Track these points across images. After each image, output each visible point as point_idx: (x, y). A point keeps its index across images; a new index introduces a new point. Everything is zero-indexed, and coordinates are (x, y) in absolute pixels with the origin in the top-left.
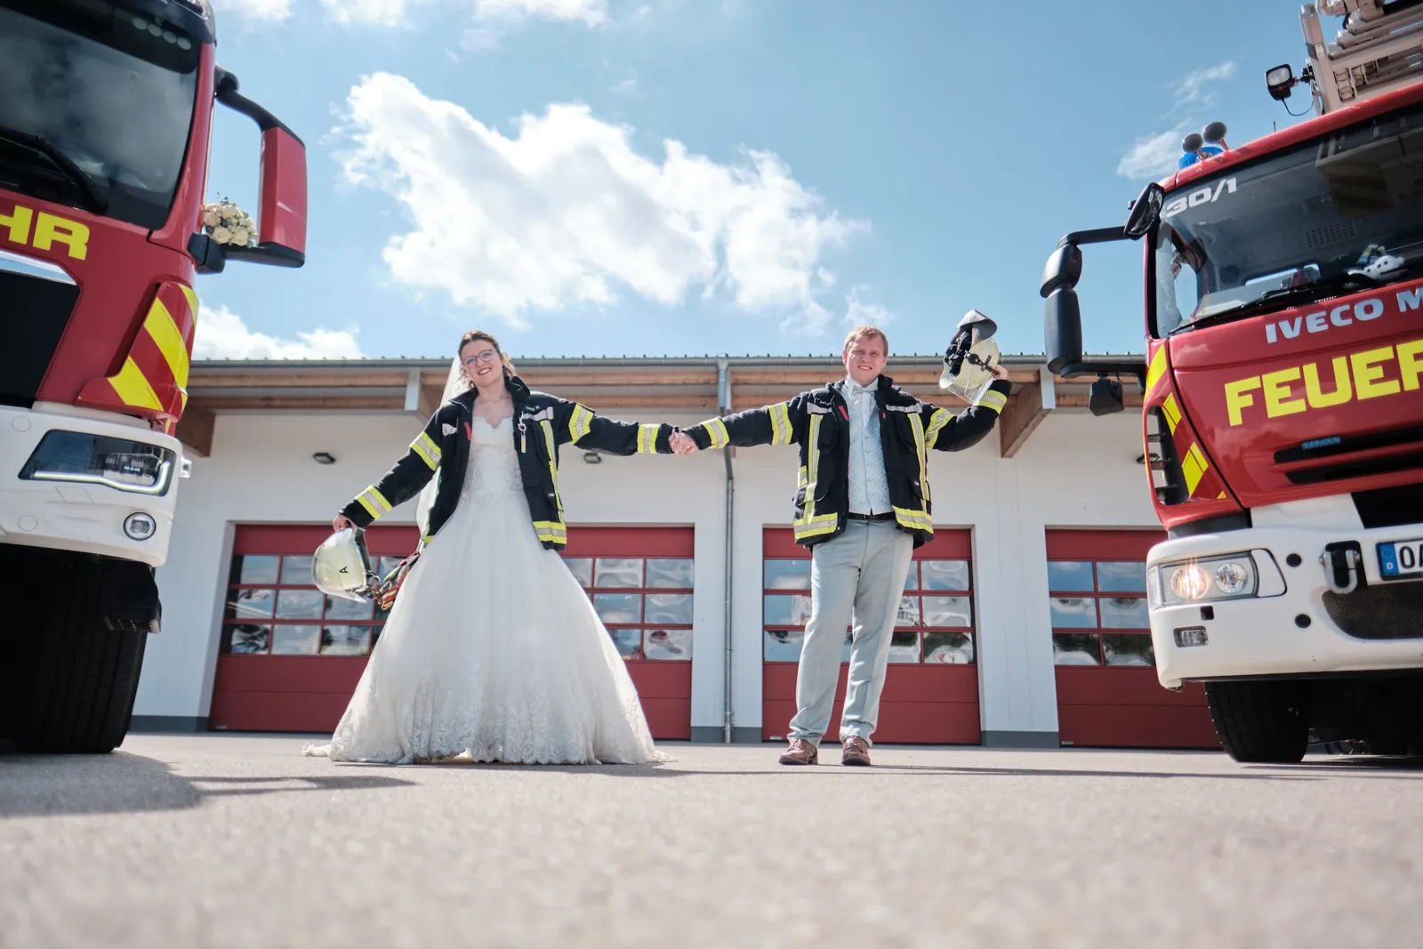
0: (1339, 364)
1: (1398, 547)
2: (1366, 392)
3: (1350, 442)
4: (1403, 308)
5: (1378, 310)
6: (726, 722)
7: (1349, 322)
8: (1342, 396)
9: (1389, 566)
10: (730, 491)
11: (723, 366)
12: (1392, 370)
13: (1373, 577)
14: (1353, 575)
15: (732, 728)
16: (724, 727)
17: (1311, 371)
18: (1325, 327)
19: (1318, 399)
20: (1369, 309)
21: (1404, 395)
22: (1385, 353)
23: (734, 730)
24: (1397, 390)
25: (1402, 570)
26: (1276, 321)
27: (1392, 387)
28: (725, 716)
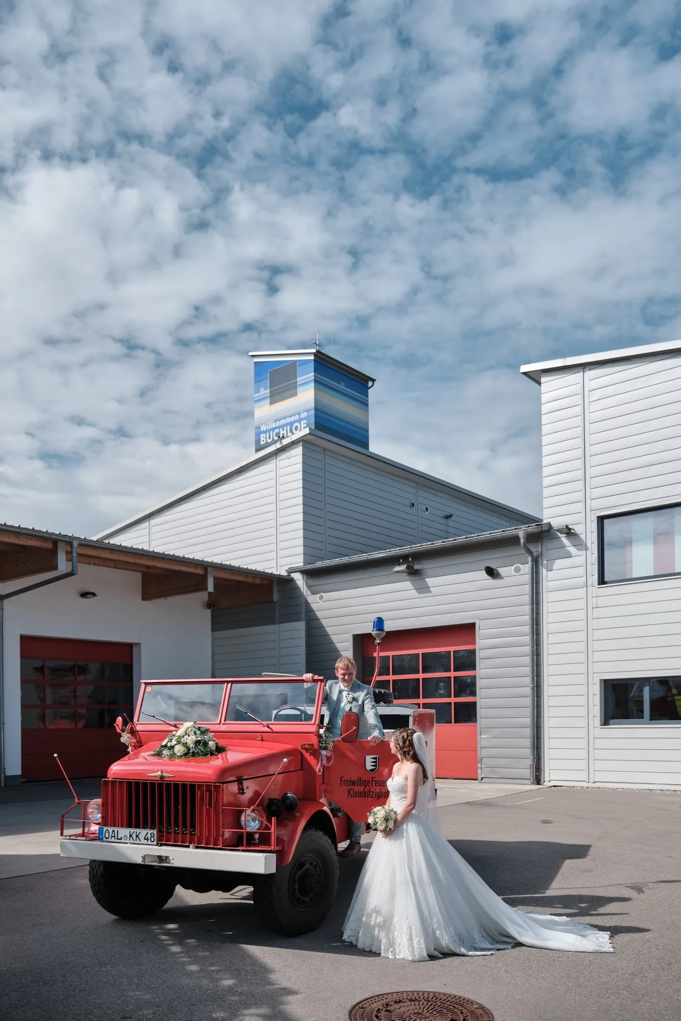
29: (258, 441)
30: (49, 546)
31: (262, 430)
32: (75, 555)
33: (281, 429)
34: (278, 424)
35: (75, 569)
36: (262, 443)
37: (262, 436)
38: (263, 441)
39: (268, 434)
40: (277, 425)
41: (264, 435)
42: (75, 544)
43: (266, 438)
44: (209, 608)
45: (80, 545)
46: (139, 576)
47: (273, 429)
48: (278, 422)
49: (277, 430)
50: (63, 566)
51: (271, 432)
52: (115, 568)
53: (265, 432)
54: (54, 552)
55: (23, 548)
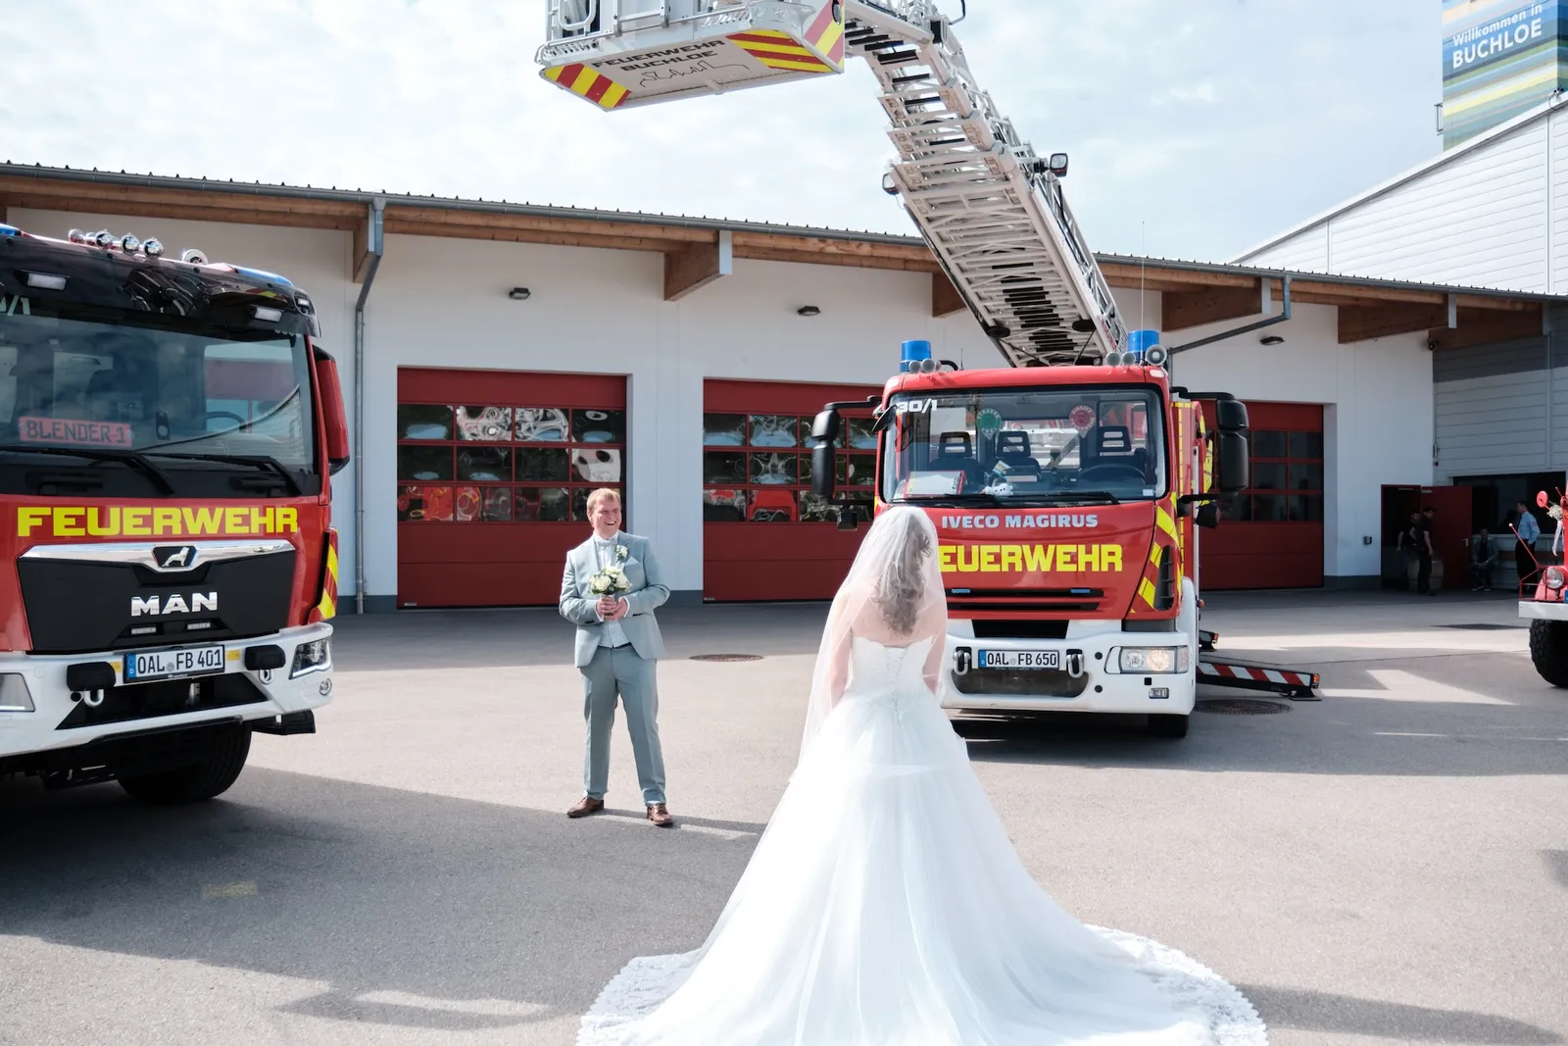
0: (975, 549)
1: (988, 653)
2: (985, 568)
3: (975, 593)
4: (1007, 526)
5: (996, 524)
6: (357, 591)
7: (982, 526)
8: (973, 568)
9: (983, 662)
10: (358, 325)
11: (380, 205)
12: (998, 559)
13: (975, 666)
14: (966, 666)
15: (364, 597)
16: (355, 597)
17: (961, 550)
18: (971, 526)
19: (963, 567)
20: (992, 521)
21: (1001, 572)
22: (995, 548)
23: (367, 599)
24: (999, 570)
25: (988, 665)
26: (948, 515)
27: (995, 568)
28: (357, 585)
29: (1448, 63)
30: (1250, 284)
31: (1456, 45)
32: (1287, 294)
33: (1492, 39)
34: (1486, 31)
35: (1287, 312)
36: (1456, 65)
37: (1455, 54)
38: (1458, 62)
39: (1466, 49)
40: (1484, 34)
41: (1460, 52)
42: (1288, 280)
43: (1463, 56)
44: (1431, 349)
45: (1294, 280)
46: (1334, 310)
47: (1477, 41)
48: (1487, 28)
49: (1485, 42)
50: (1269, 307)
51: (1474, 46)
52: (1315, 303)
53: (1459, 47)
54: (1257, 291)
55: (1207, 288)
